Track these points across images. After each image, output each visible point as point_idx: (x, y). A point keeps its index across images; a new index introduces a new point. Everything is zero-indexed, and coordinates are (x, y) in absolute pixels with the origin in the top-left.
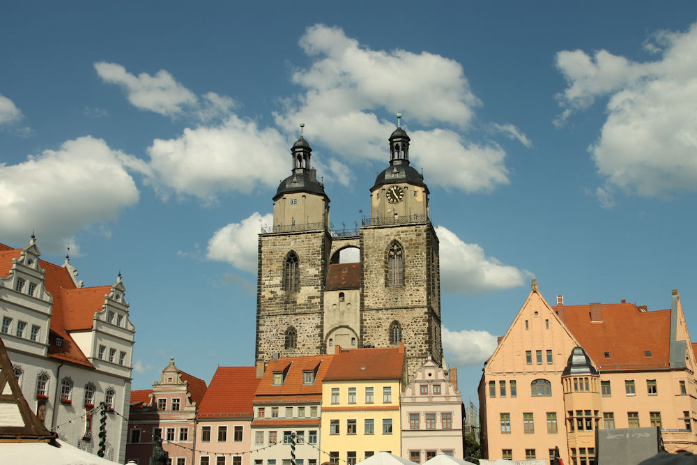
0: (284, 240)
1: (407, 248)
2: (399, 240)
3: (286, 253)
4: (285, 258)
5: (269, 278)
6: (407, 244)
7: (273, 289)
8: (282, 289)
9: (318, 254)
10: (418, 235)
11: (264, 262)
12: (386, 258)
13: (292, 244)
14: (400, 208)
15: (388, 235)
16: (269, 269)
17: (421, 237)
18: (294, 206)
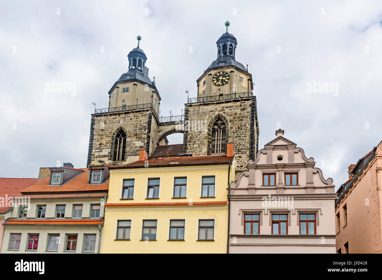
0: (114, 118)
1: (231, 121)
2: (224, 115)
3: (115, 130)
4: (114, 134)
5: (98, 150)
6: (232, 118)
7: (102, 159)
8: (110, 159)
9: (145, 129)
10: (243, 109)
11: (95, 137)
12: (209, 130)
13: (121, 122)
14: (225, 90)
15: (213, 111)
16: (99, 143)
17: (245, 111)
18: (126, 94)
